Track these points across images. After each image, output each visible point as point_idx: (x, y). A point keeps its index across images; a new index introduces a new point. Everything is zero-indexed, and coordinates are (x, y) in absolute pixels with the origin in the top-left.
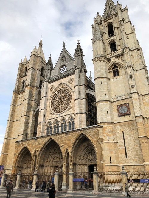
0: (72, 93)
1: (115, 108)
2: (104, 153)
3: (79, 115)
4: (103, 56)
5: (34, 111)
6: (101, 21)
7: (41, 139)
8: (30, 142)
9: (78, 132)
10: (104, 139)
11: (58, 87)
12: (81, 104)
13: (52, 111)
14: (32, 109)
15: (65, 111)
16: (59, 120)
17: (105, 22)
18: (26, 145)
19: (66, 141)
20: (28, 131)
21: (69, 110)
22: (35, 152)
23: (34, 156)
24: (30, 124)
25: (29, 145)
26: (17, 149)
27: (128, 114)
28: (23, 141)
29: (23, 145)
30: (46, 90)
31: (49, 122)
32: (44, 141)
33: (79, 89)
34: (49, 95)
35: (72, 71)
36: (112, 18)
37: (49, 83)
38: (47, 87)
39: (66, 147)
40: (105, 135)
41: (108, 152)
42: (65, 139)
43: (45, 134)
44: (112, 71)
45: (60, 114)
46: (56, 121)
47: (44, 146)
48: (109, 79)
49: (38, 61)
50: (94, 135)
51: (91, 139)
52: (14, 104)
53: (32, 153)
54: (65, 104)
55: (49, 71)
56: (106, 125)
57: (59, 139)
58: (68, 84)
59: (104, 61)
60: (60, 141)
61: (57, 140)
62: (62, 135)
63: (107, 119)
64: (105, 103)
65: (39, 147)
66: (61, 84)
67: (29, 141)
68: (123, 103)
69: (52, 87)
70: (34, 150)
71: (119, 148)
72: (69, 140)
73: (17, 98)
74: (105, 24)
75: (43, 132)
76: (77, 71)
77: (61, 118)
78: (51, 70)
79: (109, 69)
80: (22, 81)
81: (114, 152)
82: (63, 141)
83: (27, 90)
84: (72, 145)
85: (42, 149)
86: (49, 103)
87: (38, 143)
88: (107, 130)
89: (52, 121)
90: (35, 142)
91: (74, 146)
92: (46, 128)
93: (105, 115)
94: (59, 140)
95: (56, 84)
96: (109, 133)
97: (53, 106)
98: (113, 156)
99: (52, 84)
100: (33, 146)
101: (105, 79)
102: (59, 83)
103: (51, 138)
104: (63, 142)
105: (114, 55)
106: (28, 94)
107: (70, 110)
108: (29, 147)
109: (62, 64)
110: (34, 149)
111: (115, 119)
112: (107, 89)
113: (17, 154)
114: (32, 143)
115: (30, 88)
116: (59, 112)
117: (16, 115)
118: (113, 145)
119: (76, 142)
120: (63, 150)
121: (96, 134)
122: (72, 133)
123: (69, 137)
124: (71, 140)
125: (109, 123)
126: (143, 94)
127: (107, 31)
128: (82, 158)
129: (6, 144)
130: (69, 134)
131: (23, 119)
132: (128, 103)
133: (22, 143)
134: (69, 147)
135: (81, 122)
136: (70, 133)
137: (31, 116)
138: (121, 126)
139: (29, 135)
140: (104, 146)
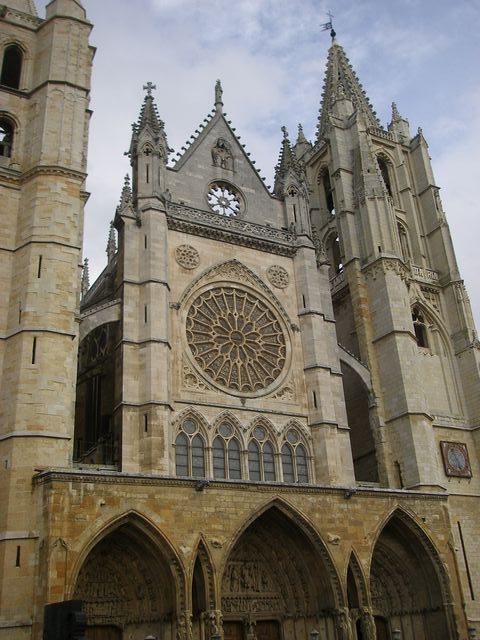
0: (287, 332)
7: (226, 493)
8: (159, 492)
9: (385, 500)
13: (200, 370)
15: (261, 392)
16: (243, 420)
19: (346, 525)
21: (280, 395)
22: (201, 547)
25: (155, 506)
28: (114, 483)
29: (113, 502)
31: (189, 413)
32: (247, 506)
34: (178, 287)
39: (348, 546)
42: (338, 515)
45: (243, 399)
50: (435, 521)
51: (428, 533)
53: (182, 550)
54: (257, 360)
57: (313, 510)
58: (269, 285)
60: (321, 521)
61: (309, 514)
62: (328, 499)
65: (220, 527)
66: (234, 264)
67: (152, 489)
69: (188, 255)
70: (195, 536)
72: (357, 523)
77: (249, 416)
82: (332, 521)
84: (370, 543)
87: (212, 510)
90: (197, 502)
94: (317, 515)
97: (201, 345)
100: (187, 516)
103: (278, 501)
104: (333, 525)
107: (286, 399)
110: (191, 531)
114: (174, 503)
116: (234, 387)
120: (338, 557)
121: (441, 519)
122: (364, 499)
123: (355, 512)
124: (365, 523)
130: (355, 502)
132: (465, 446)
133: (101, 487)
134: (360, 550)
136: (359, 500)
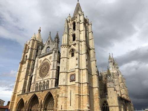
0: (50, 66)
1: (69, 77)
2: (58, 103)
3: (52, 79)
4: (66, 44)
5: (30, 76)
6: (70, 21)
10: (60, 95)
11: (44, 61)
12: (54, 73)
13: (39, 76)
14: (29, 75)
15: (45, 76)
16: (42, 82)
17: (72, 21)
18: (23, 97)
20: (26, 88)
22: (26, 102)
23: (26, 104)
24: (27, 84)
25: (24, 97)
26: (17, 99)
27: (74, 80)
28: (22, 95)
29: (21, 97)
30: (37, 63)
31: (37, 83)
33: (53, 63)
34: (39, 66)
35: (51, 52)
36: (75, 19)
37: (39, 58)
38: (38, 61)
39: (41, 99)
40: (61, 93)
41: (61, 102)
43: (34, 91)
44: (71, 53)
45: (43, 79)
46: (40, 83)
47: (31, 98)
48: (69, 58)
49: (35, 43)
50: (54, 93)
51: (53, 95)
52: (20, 71)
53: (25, 102)
54: (46, 72)
55: (40, 50)
56: (62, 87)
58: (49, 60)
59: (67, 47)
61: (38, 95)
62: (40, 92)
63: (63, 83)
64: (63, 74)
65: (28, 99)
66: (45, 59)
67: (24, 95)
68: (73, 74)
69: (41, 61)
70: (26, 100)
71: (68, 100)
72: (43, 95)
73: (22, 67)
74: (71, 22)
75: (33, 89)
76: (54, 52)
77: (43, 81)
78: (41, 50)
79: (70, 52)
80: (26, 55)
81: (64, 103)
82: (40, 95)
83: (27, 62)
85: (30, 100)
86: (38, 71)
88: (62, 90)
89: (38, 83)
90: (27, 96)
91: (45, 99)
92: (35, 87)
93: (62, 81)
95: (43, 59)
96: (63, 92)
97: (40, 73)
98: (63, 105)
99: (41, 59)
100: (26, 98)
101: (66, 59)
102: (44, 59)
103: (35, 94)
105: (73, 44)
106: (27, 65)
107: (48, 76)
108: (23, 99)
109: (48, 46)
111: (68, 83)
112: (66, 65)
113: (17, 103)
115: (29, 61)
116: (43, 77)
117: (20, 78)
118: (64, 99)
119: (46, 96)
120: (40, 101)
121: (56, 92)
122: (45, 91)
123: (43, 93)
125: (64, 86)
126: (83, 69)
127: (72, 27)
128: (50, 105)
129: (13, 96)
131: (23, 81)
132: (75, 74)
135: (52, 84)
137: (28, 79)
138: (70, 87)
139: (26, 91)
140: (59, 99)
